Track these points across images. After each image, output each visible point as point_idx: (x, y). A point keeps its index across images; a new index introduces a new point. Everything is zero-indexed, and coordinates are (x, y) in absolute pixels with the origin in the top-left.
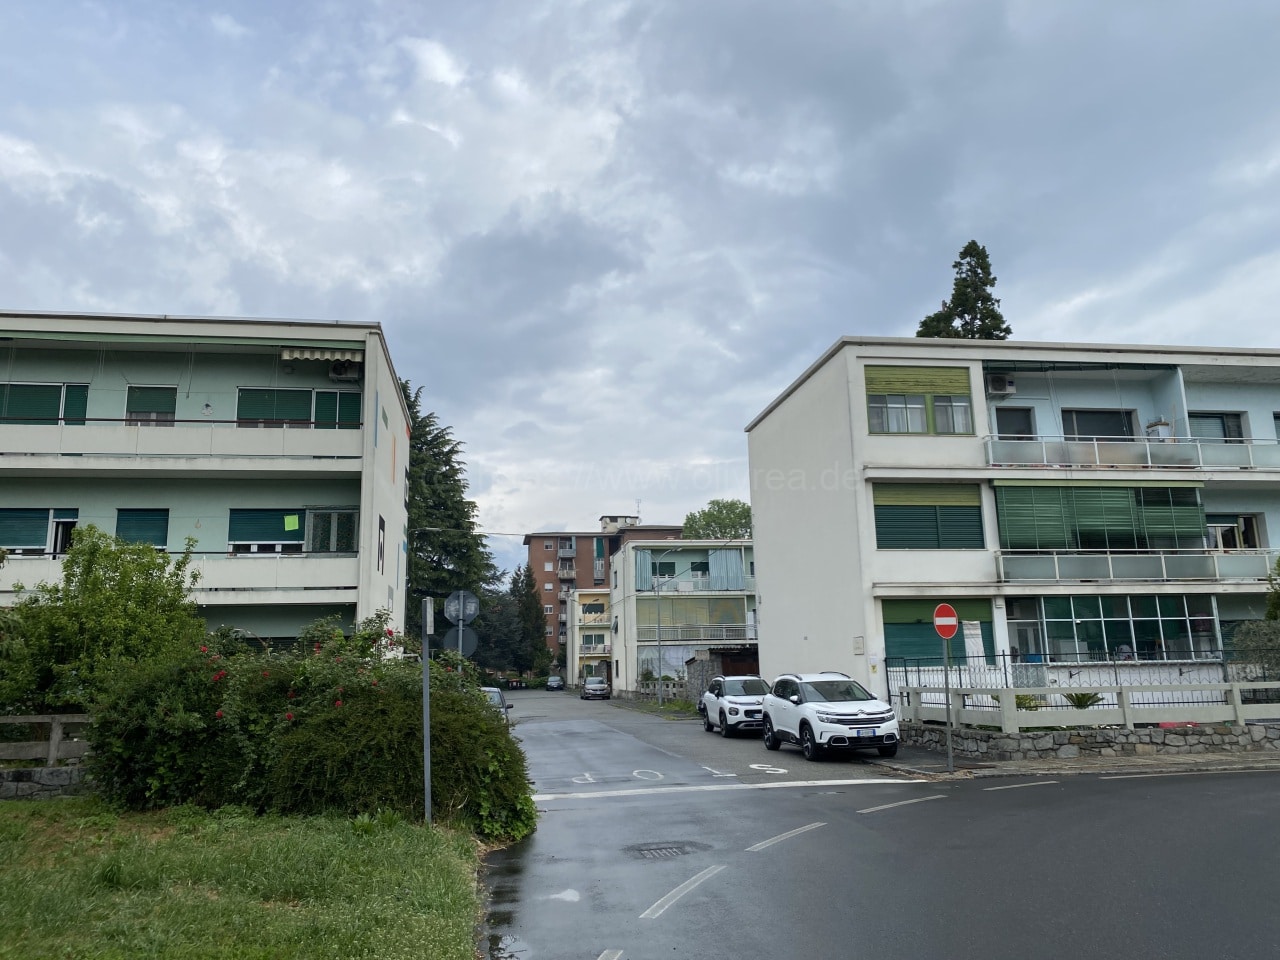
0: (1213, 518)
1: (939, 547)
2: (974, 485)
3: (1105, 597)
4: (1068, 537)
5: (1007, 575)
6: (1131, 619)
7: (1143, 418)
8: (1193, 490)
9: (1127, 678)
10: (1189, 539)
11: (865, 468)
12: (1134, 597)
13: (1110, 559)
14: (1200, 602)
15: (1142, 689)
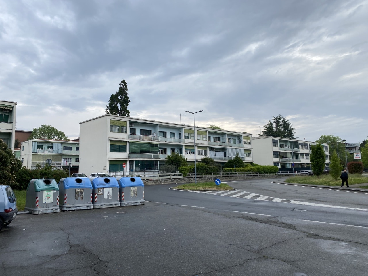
0: (160, 148)
1: (119, 151)
2: (126, 142)
3: (144, 161)
4: (139, 151)
5: (130, 157)
6: (147, 164)
7: (152, 132)
8: (158, 144)
9: (146, 173)
10: (156, 152)
11: (109, 138)
12: (148, 161)
13: (145, 155)
14: (157, 162)
15: (147, 175)
